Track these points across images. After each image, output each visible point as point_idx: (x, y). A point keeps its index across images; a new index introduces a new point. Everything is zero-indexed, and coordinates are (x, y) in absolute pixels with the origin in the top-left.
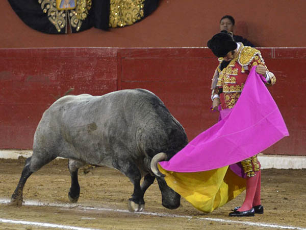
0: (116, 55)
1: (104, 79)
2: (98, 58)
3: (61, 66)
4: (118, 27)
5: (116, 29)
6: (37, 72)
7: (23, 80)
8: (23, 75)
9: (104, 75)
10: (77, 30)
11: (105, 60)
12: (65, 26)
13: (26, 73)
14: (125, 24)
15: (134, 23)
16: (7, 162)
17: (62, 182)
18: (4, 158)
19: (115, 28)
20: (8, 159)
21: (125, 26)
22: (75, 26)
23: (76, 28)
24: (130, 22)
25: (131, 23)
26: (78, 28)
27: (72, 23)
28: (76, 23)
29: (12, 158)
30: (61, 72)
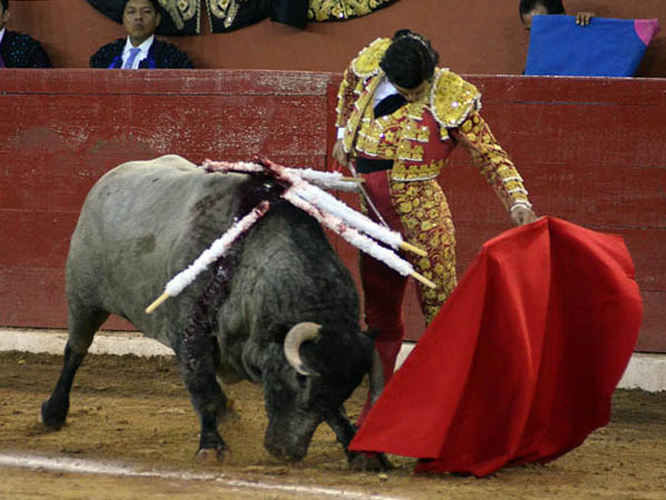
0: (325, 92)
1: (292, 153)
2: (278, 99)
3: (184, 118)
4: (333, 19)
5: (327, 24)
6: (120, 131)
7: (83, 150)
8: (82, 137)
9: (292, 141)
10: (227, 25)
11: (296, 103)
12: (196, 15)
13: (93, 133)
14: (350, 12)
15: (374, 10)
16: (37, 362)
17: (180, 417)
18: (31, 351)
19: (326, 21)
20: (40, 354)
21: (351, 17)
22: (221, 14)
23: (224, 19)
24: (363, 7)
25: (366, 10)
26: (230, 19)
27: (214, 7)
28: (224, 7)
29: (52, 353)
30: (182, 133)
